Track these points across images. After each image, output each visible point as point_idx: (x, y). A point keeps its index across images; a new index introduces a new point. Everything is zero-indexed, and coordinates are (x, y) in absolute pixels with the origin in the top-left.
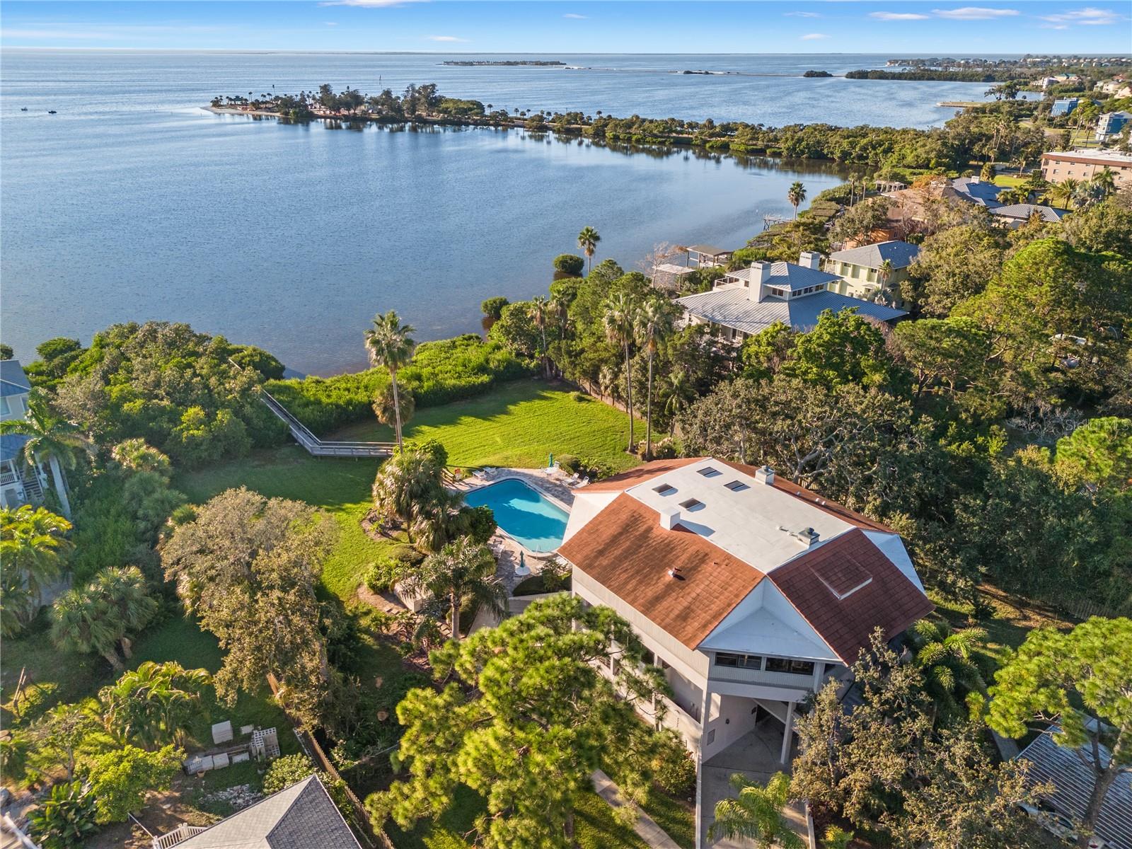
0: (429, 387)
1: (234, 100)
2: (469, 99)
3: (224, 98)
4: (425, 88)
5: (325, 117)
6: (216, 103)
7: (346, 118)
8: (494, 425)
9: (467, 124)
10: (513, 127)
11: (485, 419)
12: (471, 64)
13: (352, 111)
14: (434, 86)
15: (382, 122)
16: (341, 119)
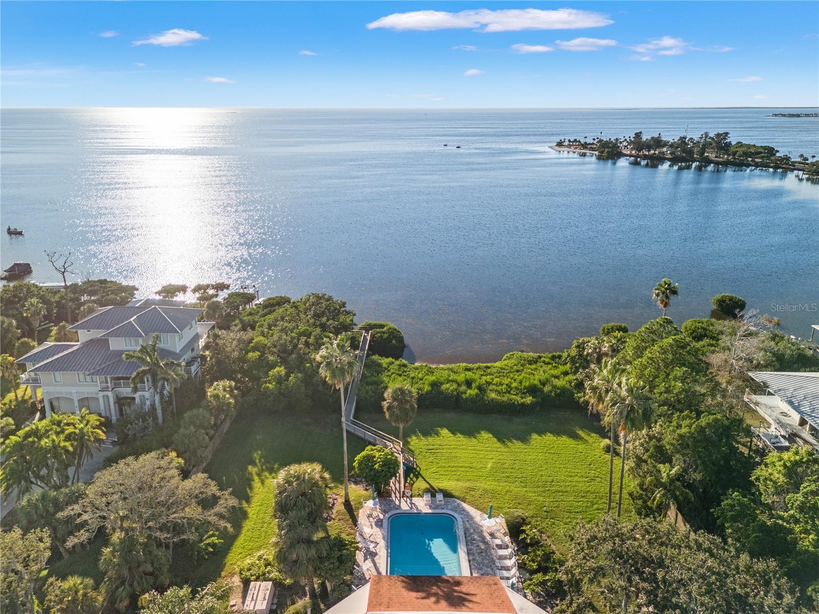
0: (470, 395)
1: (573, 142)
2: (763, 145)
3: (567, 140)
4: (718, 135)
5: (630, 156)
6: (560, 144)
7: (645, 157)
8: (503, 449)
9: (748, 165)
10: (792, 170)
11: (500, 440)
12: (798, 116)
13: (652, 152)
14: (727, 134)
15: (674, 160)
16: (640, 157)
